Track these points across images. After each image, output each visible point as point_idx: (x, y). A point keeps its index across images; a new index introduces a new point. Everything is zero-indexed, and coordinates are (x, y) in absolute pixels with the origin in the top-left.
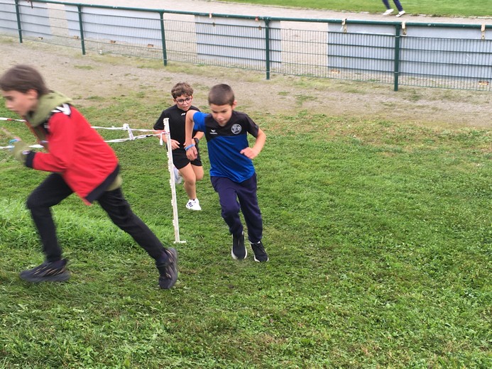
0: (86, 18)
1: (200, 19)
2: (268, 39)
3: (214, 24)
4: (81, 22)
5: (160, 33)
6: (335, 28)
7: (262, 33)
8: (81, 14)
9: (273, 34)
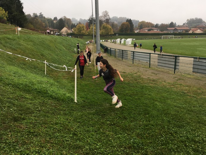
0: (135, 55)
1: (159, 56)
2: (175, 62)
3: (162, 57)
4: (133, 56)
5: (149, 59)
6: (195, 60)
7: (174, 60)
8: (133, 54)
9: (177, 61)
